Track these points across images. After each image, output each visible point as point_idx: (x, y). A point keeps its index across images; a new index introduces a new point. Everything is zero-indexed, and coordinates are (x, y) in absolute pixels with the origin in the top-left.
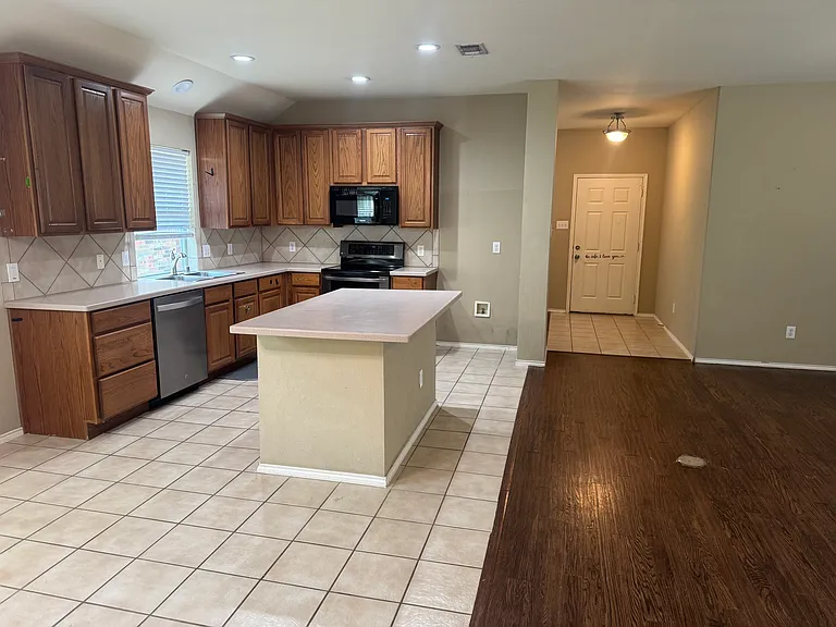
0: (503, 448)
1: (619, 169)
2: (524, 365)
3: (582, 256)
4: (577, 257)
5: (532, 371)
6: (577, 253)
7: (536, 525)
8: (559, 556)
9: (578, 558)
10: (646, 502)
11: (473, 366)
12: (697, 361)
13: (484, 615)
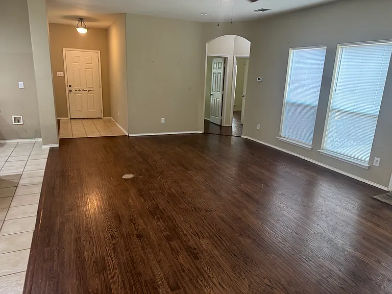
0: (38, 190)
1: (86, 47)
2: (47, 148)
3: (73, 91)
4: (71, 91)
5: (52, 150)
6: (70, 88)
7: (58, 220)
8: (71, 231)
9: (80, 229)
10: (110, 197)
11: (16, 152)
12: (130, 135)
13: (33, 268)
